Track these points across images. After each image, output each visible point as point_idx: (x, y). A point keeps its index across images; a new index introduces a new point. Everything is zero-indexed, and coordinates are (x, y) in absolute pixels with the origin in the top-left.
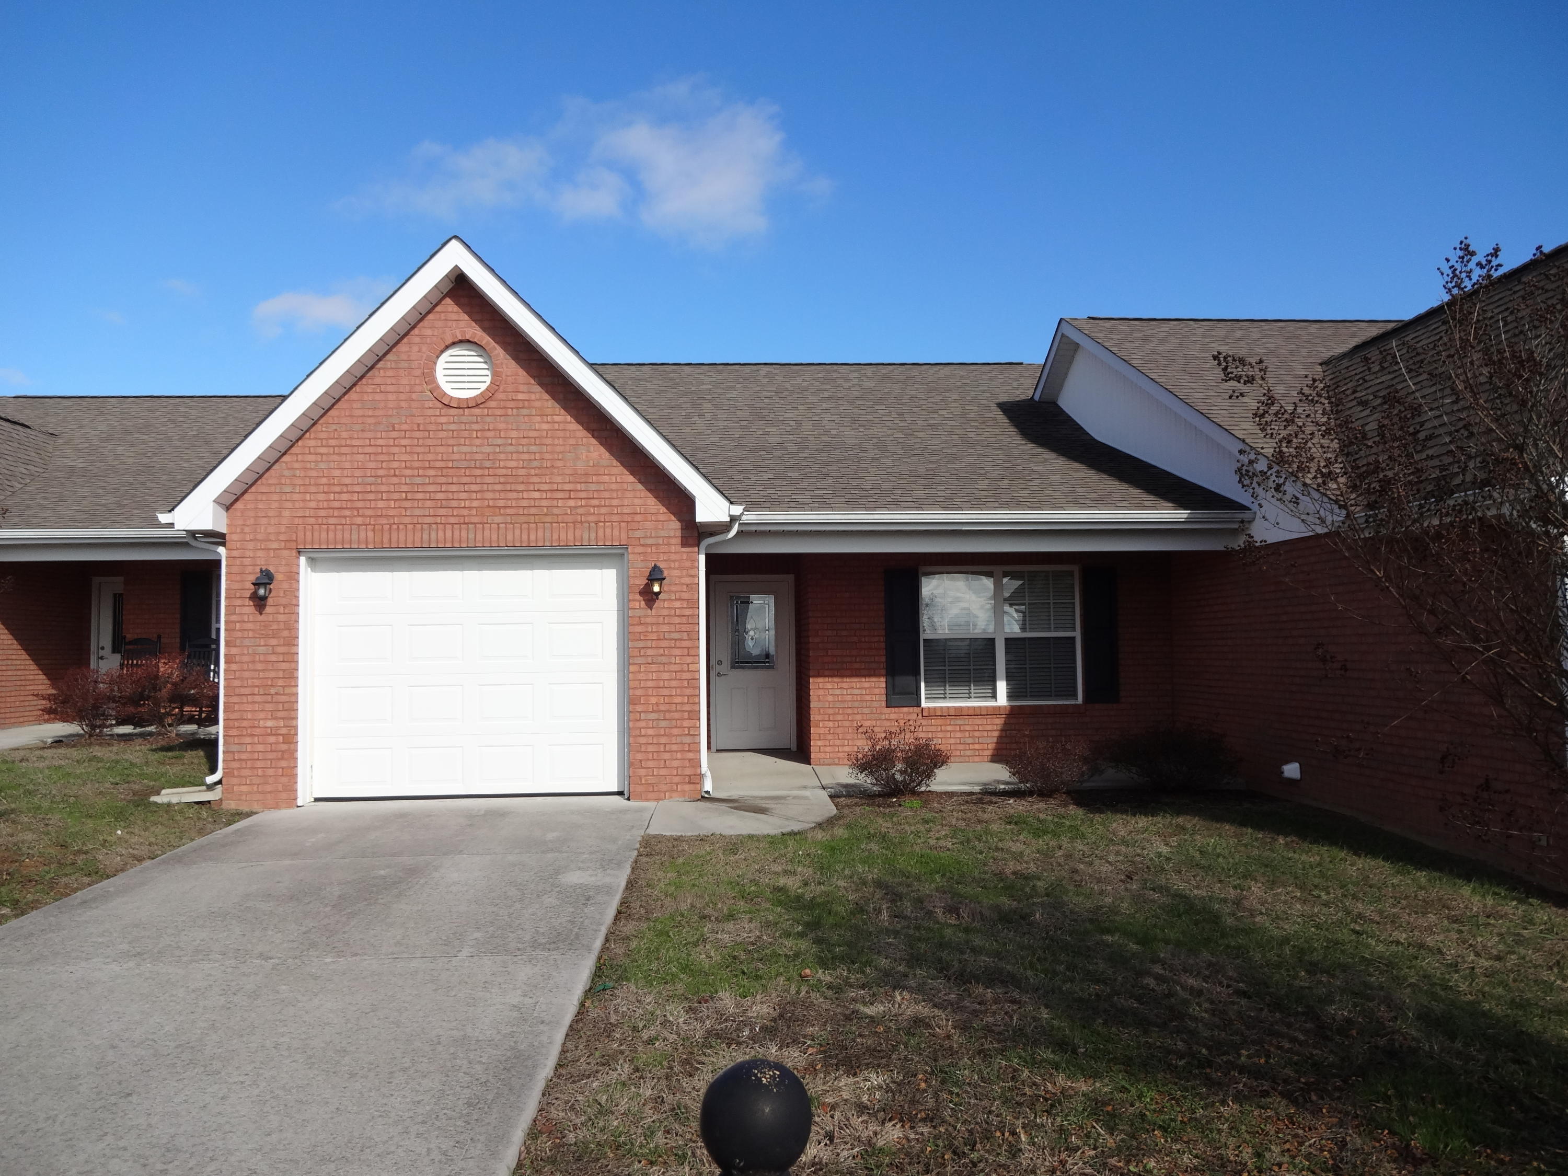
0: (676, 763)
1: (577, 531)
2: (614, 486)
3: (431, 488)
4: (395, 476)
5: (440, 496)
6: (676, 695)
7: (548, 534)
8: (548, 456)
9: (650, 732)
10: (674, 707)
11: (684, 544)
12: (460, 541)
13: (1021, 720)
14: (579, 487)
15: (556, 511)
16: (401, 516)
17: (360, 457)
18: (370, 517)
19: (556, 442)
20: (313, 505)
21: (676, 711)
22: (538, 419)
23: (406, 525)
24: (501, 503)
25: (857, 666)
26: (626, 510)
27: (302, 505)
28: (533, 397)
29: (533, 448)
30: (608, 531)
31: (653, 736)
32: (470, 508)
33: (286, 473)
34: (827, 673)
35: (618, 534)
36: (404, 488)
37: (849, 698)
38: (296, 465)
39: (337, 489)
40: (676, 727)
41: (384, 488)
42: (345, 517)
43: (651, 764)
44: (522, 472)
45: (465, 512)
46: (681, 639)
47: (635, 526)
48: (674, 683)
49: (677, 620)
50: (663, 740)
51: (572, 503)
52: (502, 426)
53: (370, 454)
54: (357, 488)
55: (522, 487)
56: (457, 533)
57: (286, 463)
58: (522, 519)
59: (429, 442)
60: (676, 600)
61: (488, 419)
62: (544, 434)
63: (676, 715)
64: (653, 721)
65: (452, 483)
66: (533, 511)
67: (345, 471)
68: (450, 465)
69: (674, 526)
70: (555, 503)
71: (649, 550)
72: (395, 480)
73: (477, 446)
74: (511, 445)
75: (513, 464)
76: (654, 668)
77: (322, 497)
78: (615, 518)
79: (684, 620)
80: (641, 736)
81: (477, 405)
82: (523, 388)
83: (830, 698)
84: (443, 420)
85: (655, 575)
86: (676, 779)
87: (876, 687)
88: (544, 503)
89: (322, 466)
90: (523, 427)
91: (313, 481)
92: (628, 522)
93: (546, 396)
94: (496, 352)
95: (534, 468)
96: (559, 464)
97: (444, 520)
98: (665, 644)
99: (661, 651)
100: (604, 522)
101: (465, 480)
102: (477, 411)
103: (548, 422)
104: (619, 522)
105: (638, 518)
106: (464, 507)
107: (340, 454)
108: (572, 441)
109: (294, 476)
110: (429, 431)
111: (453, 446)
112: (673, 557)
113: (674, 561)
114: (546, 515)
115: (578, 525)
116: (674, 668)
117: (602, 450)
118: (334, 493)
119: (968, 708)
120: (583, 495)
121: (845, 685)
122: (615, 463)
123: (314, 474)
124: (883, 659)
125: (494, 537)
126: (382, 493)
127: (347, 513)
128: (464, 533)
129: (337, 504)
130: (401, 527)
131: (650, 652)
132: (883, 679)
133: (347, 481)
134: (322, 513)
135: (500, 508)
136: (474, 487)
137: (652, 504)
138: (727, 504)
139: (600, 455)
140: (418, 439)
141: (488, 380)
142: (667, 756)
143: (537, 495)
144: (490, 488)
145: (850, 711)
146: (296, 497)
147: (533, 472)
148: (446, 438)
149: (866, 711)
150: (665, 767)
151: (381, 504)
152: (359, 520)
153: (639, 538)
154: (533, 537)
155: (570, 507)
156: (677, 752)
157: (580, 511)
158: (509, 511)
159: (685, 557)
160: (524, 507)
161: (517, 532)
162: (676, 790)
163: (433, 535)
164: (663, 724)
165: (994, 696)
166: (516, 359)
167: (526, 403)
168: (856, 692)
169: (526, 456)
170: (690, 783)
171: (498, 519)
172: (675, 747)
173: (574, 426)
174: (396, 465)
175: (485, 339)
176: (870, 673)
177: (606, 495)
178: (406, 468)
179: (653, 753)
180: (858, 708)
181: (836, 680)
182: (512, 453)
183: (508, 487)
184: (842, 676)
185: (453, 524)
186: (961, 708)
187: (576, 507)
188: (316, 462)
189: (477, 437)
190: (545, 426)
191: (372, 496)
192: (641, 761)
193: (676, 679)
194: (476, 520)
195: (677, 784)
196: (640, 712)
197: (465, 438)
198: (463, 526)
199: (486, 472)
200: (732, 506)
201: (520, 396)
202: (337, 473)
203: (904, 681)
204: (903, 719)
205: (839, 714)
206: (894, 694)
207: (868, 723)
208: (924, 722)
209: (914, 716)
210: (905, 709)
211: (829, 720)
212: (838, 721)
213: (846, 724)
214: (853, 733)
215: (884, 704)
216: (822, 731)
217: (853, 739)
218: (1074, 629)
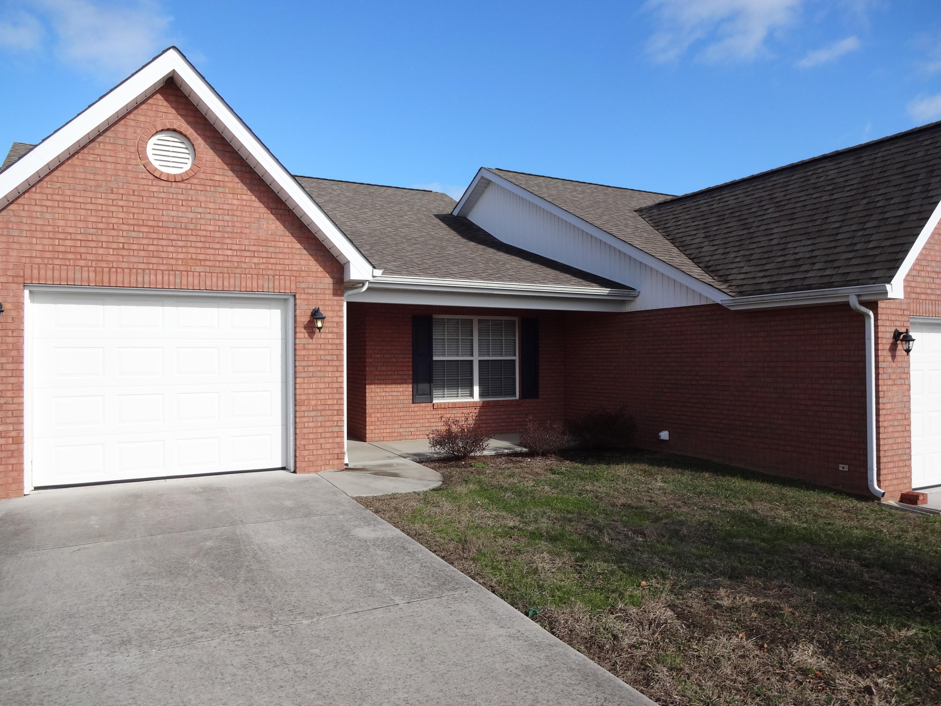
0: (328, 446)
1: (259, 281)
2: (286, 250)
3: (145, 241)
4: (113, 229)
5: (152, 248)
6: (329, 399)
7: (238, 282)
8: (238, 224)
9: (311, 425)
10: (327, 407)
11: (335, 294)
12: (169, 284)
13: (488, 410)
14: (261, 249)
15: (244, 265)
16: (118, 261)
17: (83, 212)
18: (92, 261)
19: (244, 214)
20: (39, 247)
21: (329, 410)
22: (230, 196)
23: (123, 269)
24: (202, 257)
25: (395, 377)
26: (295, 268)
27: (28, 247)
28: (227, 179)
29: (226, 218)
30: (282, 282)
31: (313, 428)
32: (177, 259)
33: (13, 219)
34: (377, 382)
35: (289, 285)
36: (122, 240)
37: (390, 398)
38: (23, 214)
39: (62, 236)
40: (329, 421)
41: (104, 239)
42: (69, 259)
43: (311, 447)
44: (218, 235)
45: (173, 262)
46: (333, 360)
47: (300, 279)
48: (327, 391)
49: (330, 347)
50: (320, 430)
51: (255, 260)
52: (202, 199)
53: (91, 210)
54: (80, 237)
55: (217, 246)
56: (166, 278)
57: (13, 211)
58: (218, 270)
59: (142, 205)
60: (329, 333)
61: (192, 192)
62: (235, 208)
63: (329, 413)
64: (313, 417)
65: (162, 239)
66: (227, 264)
67: (69, 222)
68: (161, 225)
69: (328, 281)
70: (243, 259)
71: (311, 297)
72: (114, 233)
73: (182, 212)
74: (210, 213)
75: (211, 228)
76: (314, 380)
77: (47, 241)
78: (287, 273)
79: (335, 347)
80: (305, 428)
81: (183, 181)
82: (221, 172)
83: (378, 398)
84: (155, 189)
85: (316, 315)
86: (329, 457)
87: (406, 390)
88: (235, 259)
89: (48, 216)
90: (219, 201)
91: (39, 228)
92: (296, 277)
93: (237, 180)
94: (198, 142)
95: (228, 232)
96: (246, 231)
97: (155, 267)
98: (321, 363)
99: (319, 368)
100: (279, 276)
101: (173, 237)
102: (182, 185)
103: (237, 199)
104: (290, 276)
105: (303, 274)
106: (172, 258)
107: (65, 208)
108: (256, 215)
109: (22, 222)
110: (143, 197)
111: (163, 210)
112: (327, 303)
113: (328, 306)
114: (236, 268)
115: (261, 277)
116: (327, 380)
117: (278, 223)
118: (59, 239)
119: (459, 403)
120: (264, 255)
121: (388, 390)
122: (287, 233)
123: (40, 222)
124: (411, 373)
125: (196, 282)
126: (102, 242)
127: (71, 256)
128: (172, 278)
129: (62, 249)
130: (119, 270)
131: (311, 369)
132: (411, 386)
133: (71, 230)
134: (48, 255)
135: (201, 260)
136: (180, 243)
137: (313, 266)
138: (371, 268)
139: (277, 227)
140: (133, 202)
141: (190, 162)
142: (322, 441)
143: (229, 253)
144: (193, 244)
145: (390, 406)
146: (22, 240)
147: (226, 235)
148: (158, 203)
149: (400, 406)
150: (321, 449)
151: (101, 251)
152: (82, 263)
153: (304, 289)
154: (226, 284)
155: (255, 263)
156: (329, 438)
157: (262, 266)
158: (208, 263)
159: (335, 303)
160: (220, 261)
161: (214, 279)
162: (329, 465)
163: (147, 278)
164: (320, 419)
165: (472, 395)
166: (214, 149)
167: (221, 183)
168: (395, 394)
169: (221, 223)
170: (338, 459)
171: (199, 269)
172: (328, 435)
173: (257, 204)
174: (114, 220)
175: (190, 131)
176: (402, 382)
177: (281, 256)
178: (123, 224)
179: (313, 439)
180: (396, 405)
181: (382, 386)
182: (210, 220)
183: (207, 245)
184: (386, 384)
185: (163, 270)
186: (455, 403)
187: (259, 264)
188: (42, 212)
189: (182, 205)
190: (235, 202)
191: (93, 244)
192: (304, 445)
193: (328, 388)
194: (182, 268)
195: (329, 460)
196: (304, 411)
197: (173, 205)
198: (171, 272)
199: (190, 232)
200: (375, 270)
201: (217, 178)
202: (61, 223)
203: (424, 386)
204: (422, 411)
205: (384, 408)
206: (417, 395)
207: (401, 414)
208: (434, 412)
209: (428, 409)
210: (424, 405)
211: (378, 413)
212: (383, 413)
213: (388, 414)
214: (392, 420)
215: (411, 401)
216: (373, 419)
217: (392, 424)
218: (515, 355)
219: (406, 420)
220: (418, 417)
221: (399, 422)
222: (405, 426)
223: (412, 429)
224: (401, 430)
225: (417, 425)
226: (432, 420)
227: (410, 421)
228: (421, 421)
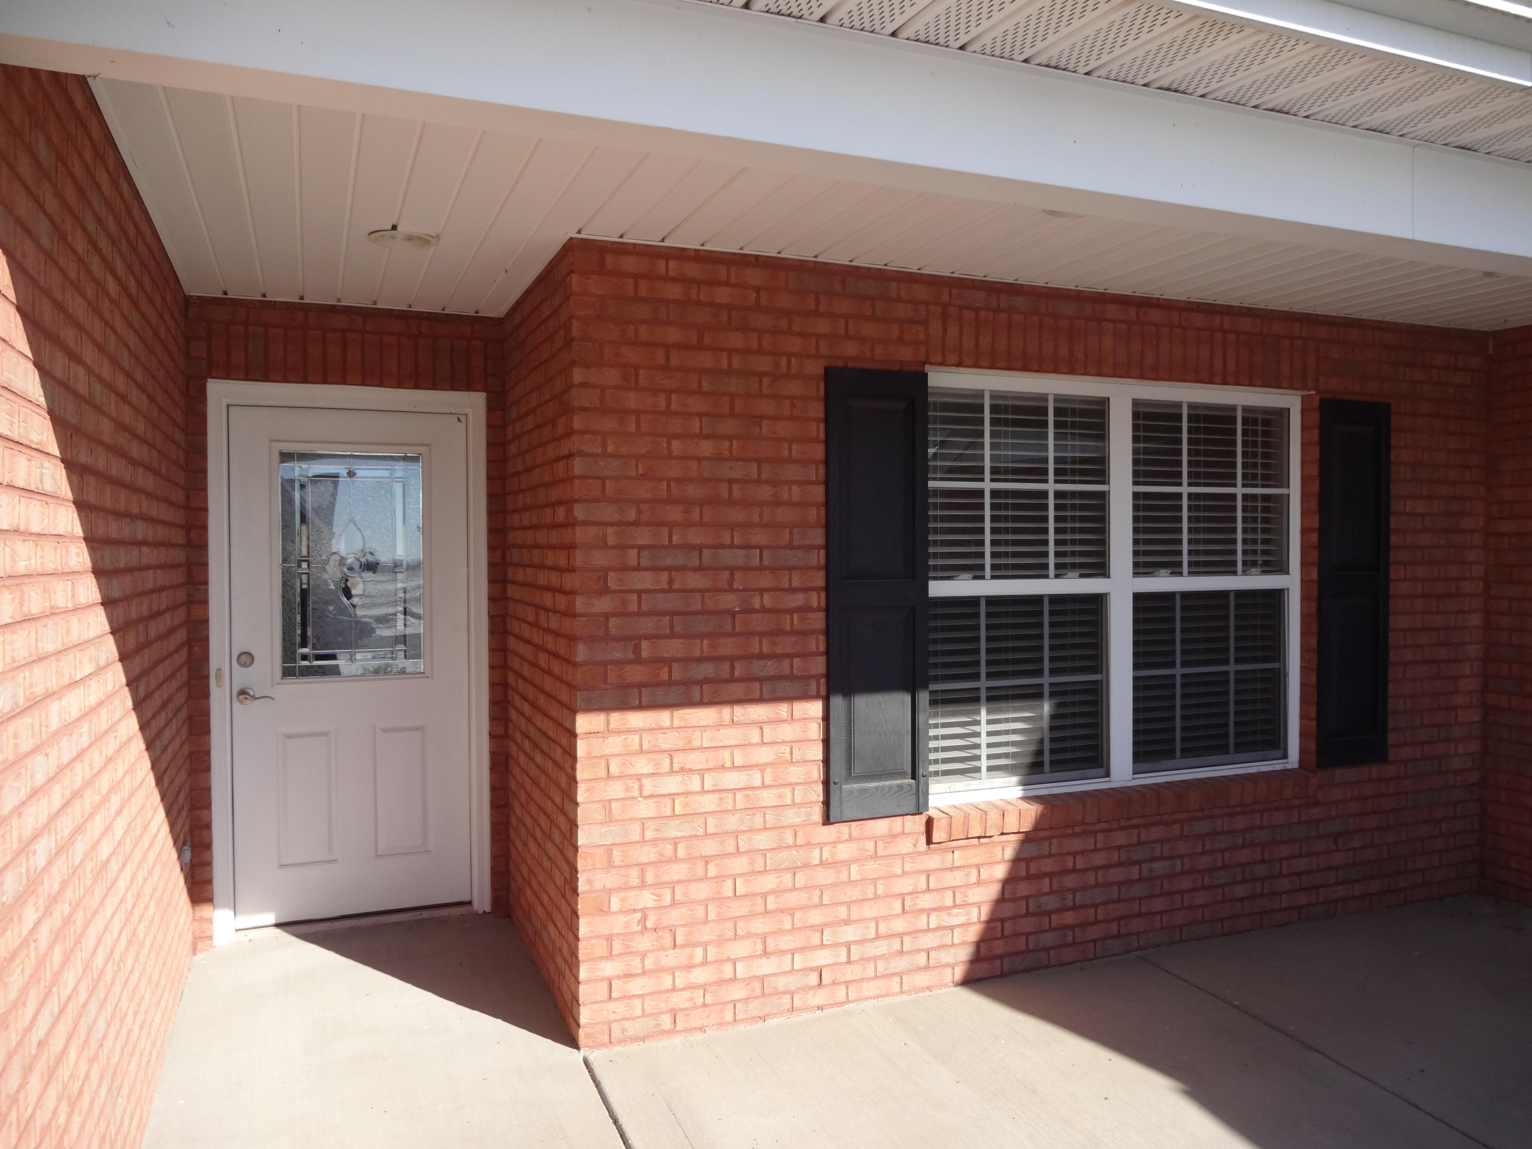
37: (708, 803)
83: (645, 809)
87: (794, 757)
145: (710, 847)
149: (763, 841)
168: (733, 779)
180: (736, 834)
204: (875, 856)
205: (675, 859)
206: (850, 776)
207: (768, 882)
208: (933, 861)
209: (905, 846)
210: (881, 826)
211: (643, 885)
212: (672, 885)
213: (700, 891)
214: (720, 920)
215: (817, 813)
216: (617, 925)
217: (721, 941)
218: (1281, 568)
219: (791, 912)
220: (854, 893)
221: (759, 926)
222: (786, 942)
223: (823, 958)
224: (766, 967)
225: (850, 933)
226: (926, 901)
227: (815, 917)
228: (869, 911)
